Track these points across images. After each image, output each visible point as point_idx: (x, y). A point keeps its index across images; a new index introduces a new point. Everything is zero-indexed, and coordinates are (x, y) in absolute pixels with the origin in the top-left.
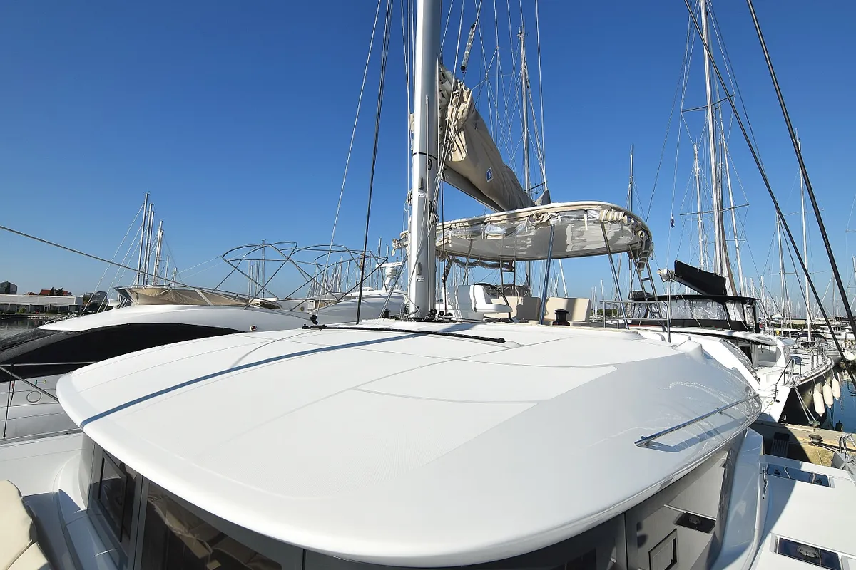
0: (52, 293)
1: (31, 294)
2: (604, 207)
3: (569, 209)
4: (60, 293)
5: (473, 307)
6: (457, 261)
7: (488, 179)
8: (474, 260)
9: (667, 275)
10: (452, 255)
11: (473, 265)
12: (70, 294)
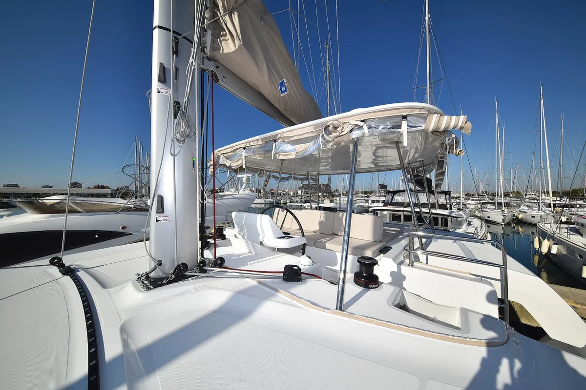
0: (98, 187)
1: (88, 188)
4: (103, 187)
7: (282, 92)
8: (288, 175)
11: (288, 179)
12: (109, 188)
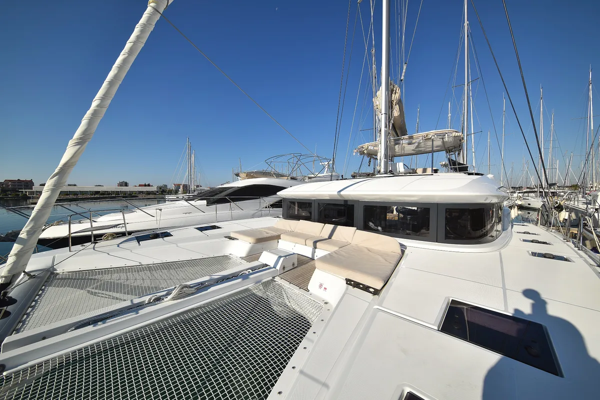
0: (145, 185)
1: (135, 186)
2: (454, 131)
3: (441, 132)
4: (149, 185)
5: (398, 171)
6: (373, 157)
9: (445, 164)
10: (371, 155)
12: (153, 186)
